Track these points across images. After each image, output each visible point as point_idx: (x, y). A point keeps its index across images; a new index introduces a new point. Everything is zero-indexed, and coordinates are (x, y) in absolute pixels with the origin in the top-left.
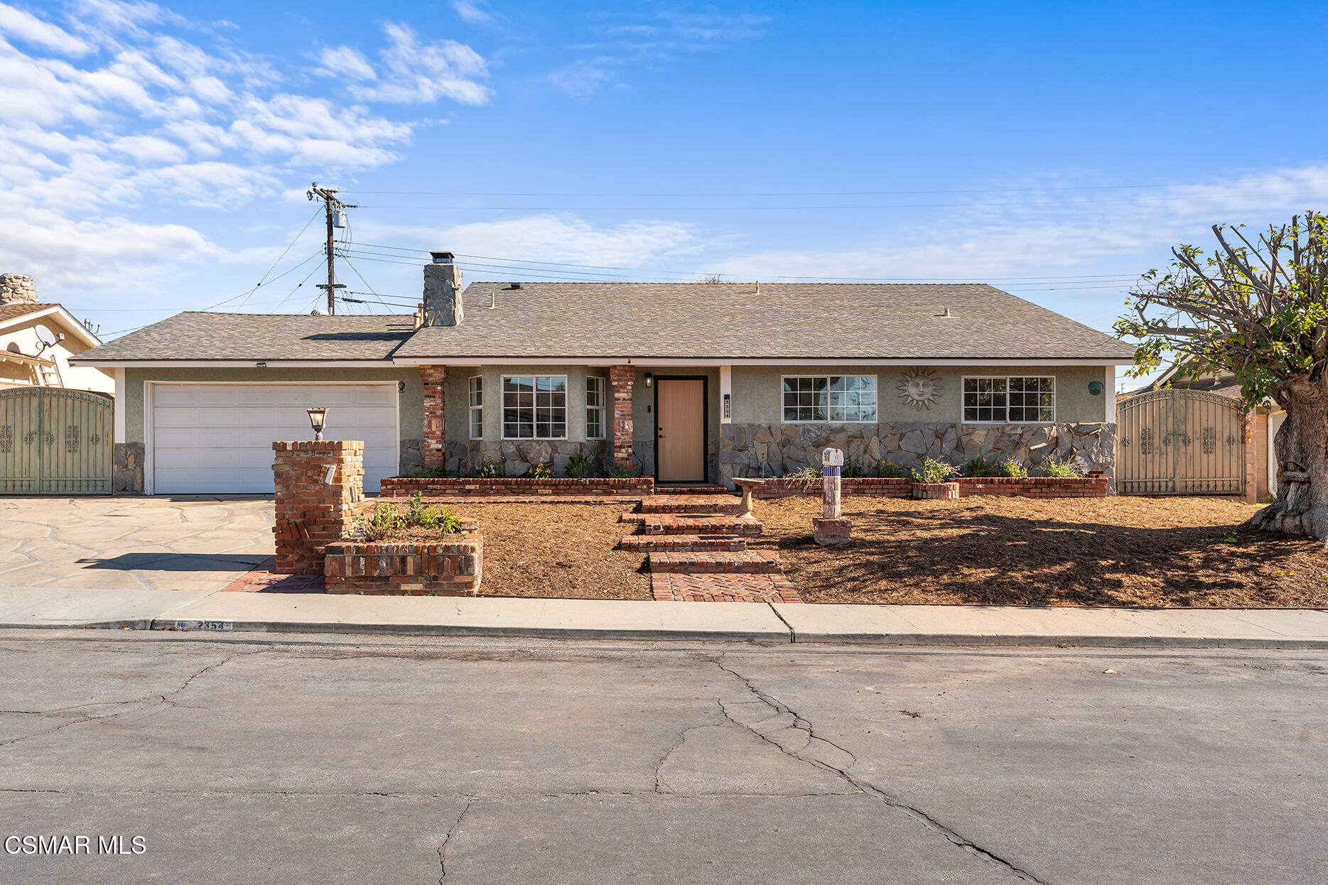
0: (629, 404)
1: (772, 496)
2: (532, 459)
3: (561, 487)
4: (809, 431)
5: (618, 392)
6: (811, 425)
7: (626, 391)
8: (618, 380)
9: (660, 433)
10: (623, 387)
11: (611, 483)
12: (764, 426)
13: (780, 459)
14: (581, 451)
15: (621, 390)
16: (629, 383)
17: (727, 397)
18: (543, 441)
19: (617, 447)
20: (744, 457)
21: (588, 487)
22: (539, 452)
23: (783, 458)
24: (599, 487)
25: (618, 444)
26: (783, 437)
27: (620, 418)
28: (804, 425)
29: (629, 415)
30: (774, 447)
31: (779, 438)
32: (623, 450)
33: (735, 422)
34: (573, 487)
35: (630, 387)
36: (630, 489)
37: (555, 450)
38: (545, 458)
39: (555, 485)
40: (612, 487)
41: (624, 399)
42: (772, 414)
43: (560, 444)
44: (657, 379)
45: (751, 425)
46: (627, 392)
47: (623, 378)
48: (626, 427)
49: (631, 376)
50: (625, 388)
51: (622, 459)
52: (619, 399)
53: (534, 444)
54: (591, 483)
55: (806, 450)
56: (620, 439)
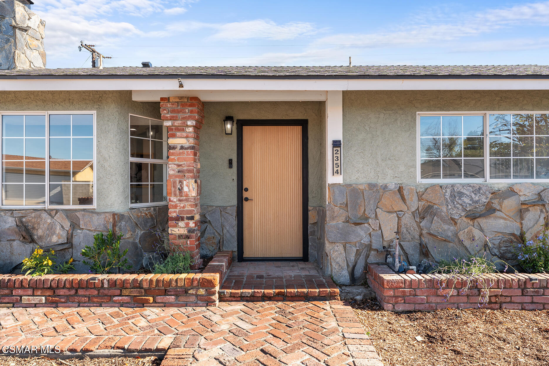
0: (189, 155)
1: (417, 307)
2: (40, 238)
3: (62, 292)
4: (461, 194)
5: (174, 136)
6: (463, 185)
7: (185, 134)
8: (172, 119)
9: (245, 195)
10: (180, 129)
11: (145, 285)
12: (392, 186)
13: (417, 237)
14: (114, 225)
15: (178, 134)
16: (189, 123)
17: (336, 144)
18: (57, 211)
19: (173, 219)
20: (362, 233)
21: (106, 292)
22: (51, 228)
23: (421, 235)
24: (125, 292)
25: (174, 215)
26: (422, 203)
27: (176, 177)
28: (453, 186)
29: (189, 171)
30: (407, 219)
31: (414, 204)
32: (181, 224)
33: (348, 182)
34: (81, 292)
35: (191, 129)
36: (177, 296)
37: (75, 225)
38: (59, 236)
39: (50, 288)
40: (148, 292)
41: (182, 148)
42: (402, 168)
43: (83, 215)
44: (241, 124)
45: (372, 186)
46: (187, 137)
47: (180, 115)
48: (186, 189)
49: (192, 112)
50: (183, 130)
51: (180, 236)
52: (174, 148)
53: (44, 215)
54: (113, 284)
55: (456, 223)
56: (176, 207)
